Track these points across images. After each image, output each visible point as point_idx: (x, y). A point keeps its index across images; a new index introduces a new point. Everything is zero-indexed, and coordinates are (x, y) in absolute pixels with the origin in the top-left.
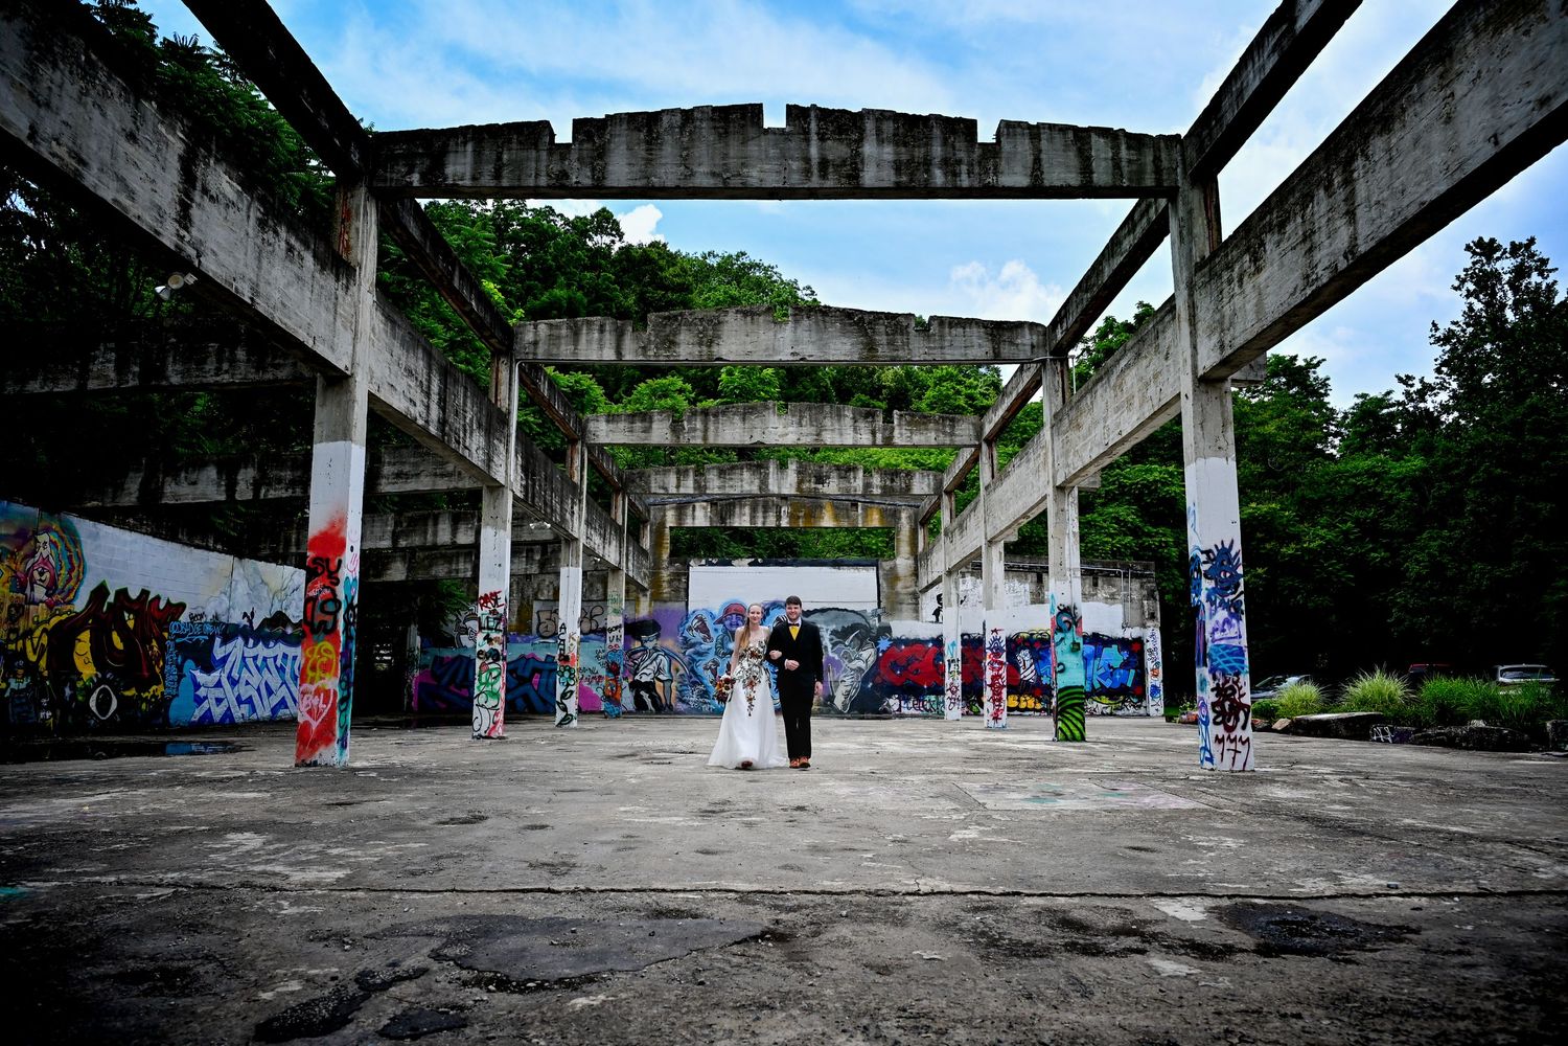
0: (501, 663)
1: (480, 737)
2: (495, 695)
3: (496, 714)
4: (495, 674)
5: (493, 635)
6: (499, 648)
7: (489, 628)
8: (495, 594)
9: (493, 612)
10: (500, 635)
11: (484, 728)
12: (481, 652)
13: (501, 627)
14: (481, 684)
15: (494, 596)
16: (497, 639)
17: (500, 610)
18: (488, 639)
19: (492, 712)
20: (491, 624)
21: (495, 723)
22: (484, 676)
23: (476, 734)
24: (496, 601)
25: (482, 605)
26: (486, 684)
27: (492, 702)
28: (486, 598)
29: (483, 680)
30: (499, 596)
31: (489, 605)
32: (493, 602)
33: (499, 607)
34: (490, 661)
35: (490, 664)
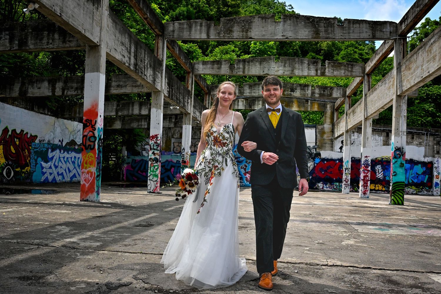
0: (159, 163)
1: (150, 192)
2: (157, 176)
3: (157, 184)
4: (156, 167)
5: (156, 152)
6: (158, 157)
7: (154, 149)
8: (156, 135)
9: (156, 143)
10: (158, 152)
11: (152, 189)
12: (151, 159)
13: (159, 149)
14: (151, 171)
15: (156, 136)
16: (157, 154)
17: (159, 142)
18: (153, 153)
19: (155, 183)
20: (155, 147)
21: (156, 187)
22: (152, 168)
23: (149, 191)
24: (157, 138)
25: (151, 140)
26: (153, 171)
27: (155, 179)
28: (153, 137)
29: (152, 170)
30: (158, 136)
31: (154, 140)
32: (155, 138)
33: (158, 140)
34: (155, 162)
35: (154, 163)
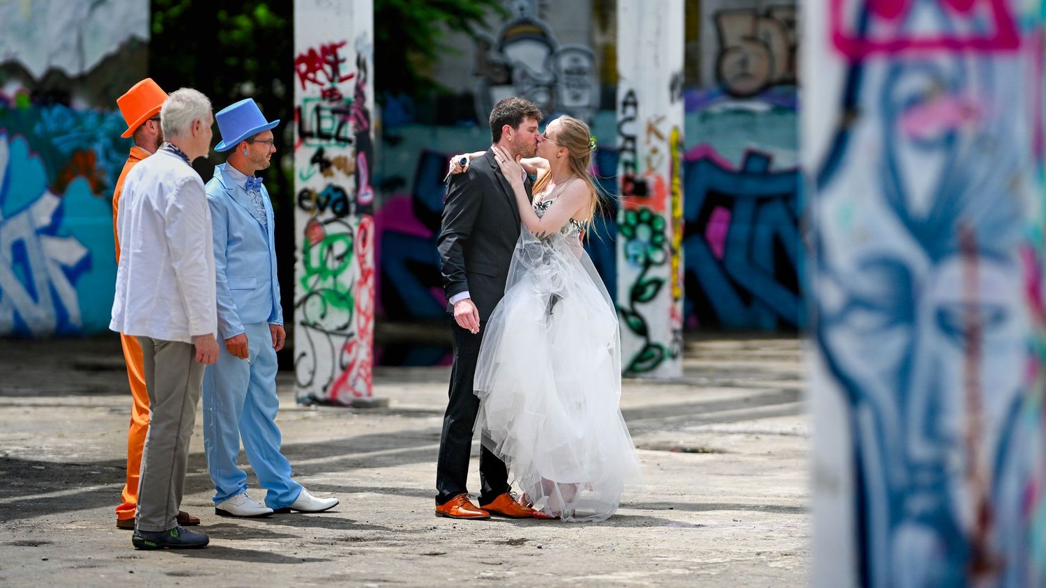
0: (352, 220)
1: (314, 400)
2: (343, 299)
3: (347, 347)
4: (340, 248)
5: (333, 151)
6: (347, 184)
7: (326, 137)
8: (332, 49)
9: (331, 94)
10: (347, 152)
11: (321, 379)
12: (306, 194)
13: (349, 131)
14: (310, 272)
15: (329, 56)
16: (341, 163)
17: (347, 89)
18: (320, 159)
19: (339, 342)
20: (328, 125)
21: (346, 369)
22: (315, 252)
23: (304, 393)
24: (335, 65)
25: (304, 77)
26: (322, 272)
27: (337, 318)
28: (314, 61)
29: (315, 263)
30: (341, 53)
31: (320, 76)
32: (328, 68)
33: (342, 80)
34: (329, 214)
35: (327, 222)
